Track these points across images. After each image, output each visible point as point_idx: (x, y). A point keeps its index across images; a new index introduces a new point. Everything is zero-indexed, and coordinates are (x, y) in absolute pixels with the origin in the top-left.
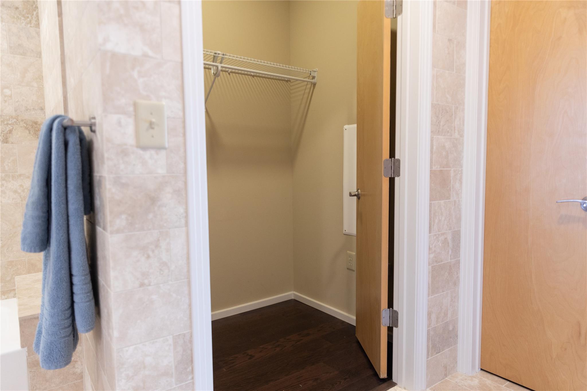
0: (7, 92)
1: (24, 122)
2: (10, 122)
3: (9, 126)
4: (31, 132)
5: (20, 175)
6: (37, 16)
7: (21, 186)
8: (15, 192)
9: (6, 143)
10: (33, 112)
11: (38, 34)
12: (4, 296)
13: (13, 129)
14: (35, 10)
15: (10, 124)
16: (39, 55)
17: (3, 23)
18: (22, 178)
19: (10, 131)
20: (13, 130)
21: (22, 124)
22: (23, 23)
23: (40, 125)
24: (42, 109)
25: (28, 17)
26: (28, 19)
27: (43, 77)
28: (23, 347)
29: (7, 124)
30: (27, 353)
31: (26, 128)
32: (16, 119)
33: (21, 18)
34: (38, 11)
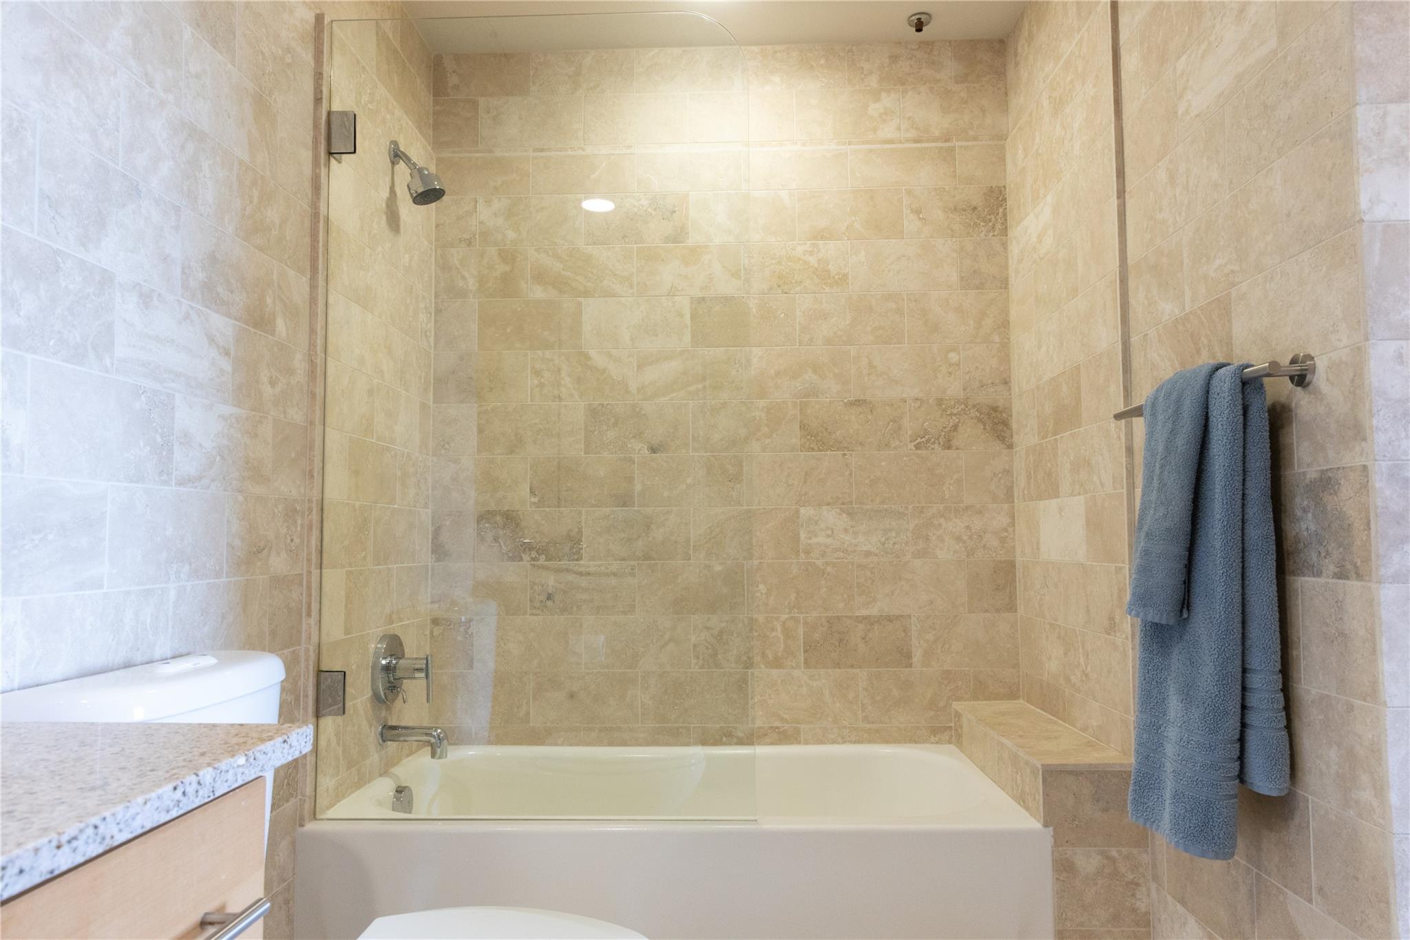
0: (953, 357)
1: (976, 409)
2: (955, 411)
3: (954, 418)
4: (987, 427)
5: (967, 508)
6: (1005, 215)
7: (968, 527)
8: (958, 539)
9: (948, 448)
10: (992, 390)
11: (1005, 245)
13: (959, 422)
14: (1001, 206)
15: (955, 415)
16: (1004, 284)
17: (954, 240)
18: (970, 513)
19: (955, 427)
20: (960, 425)
21: (974, 413)
22: (982, 231)
23: (1001, 412)
24: (1006, 382)
25: (990, 220)
26: (990, 224)
27: (1009, 322)
28: (1046, 825)
29: (952, 414)
30: (1052, 839)
31: (980, 420)
32: (964, 404)
33: (980, 224)
34: (1006, 205)
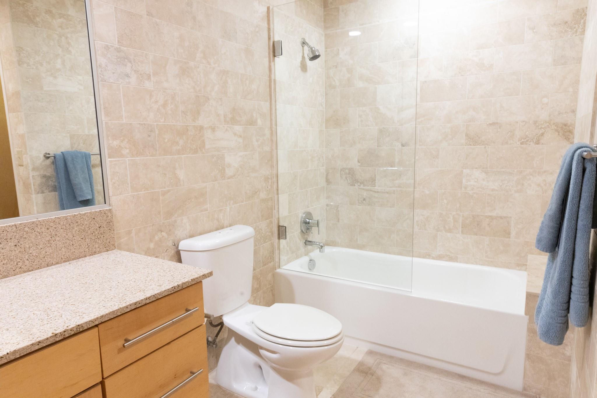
0: (545, 100)
1: (555, 125)
2: (543, 126)
3: (542, 130)
4: (560, 134)
5: (545, 172)
6: (585, 23)
7: (544, 180)
8: (539, 185)
9: (538, 144)
10: (565, 115)
11: (582, 40)
12: (518, 267)
13: (545, 132)
14: (583, 18)
15: (543, 128)
16: (579, 60)
17: (552, 41)
18: (546, 174)
19: (542, 134)
20: (545, 133)
21: (553, 127)
22: (569, 34)
23: (569, 127)
24: (574, 111)
25: (575, 28)
26: (575, 30)
27: (579, 81)
28: (526, 314)
29: (541, 128)
30: (528, 321)
31: (556, 130)
32: (549, 123)
33: (568, 30)
34: (586, 18)
